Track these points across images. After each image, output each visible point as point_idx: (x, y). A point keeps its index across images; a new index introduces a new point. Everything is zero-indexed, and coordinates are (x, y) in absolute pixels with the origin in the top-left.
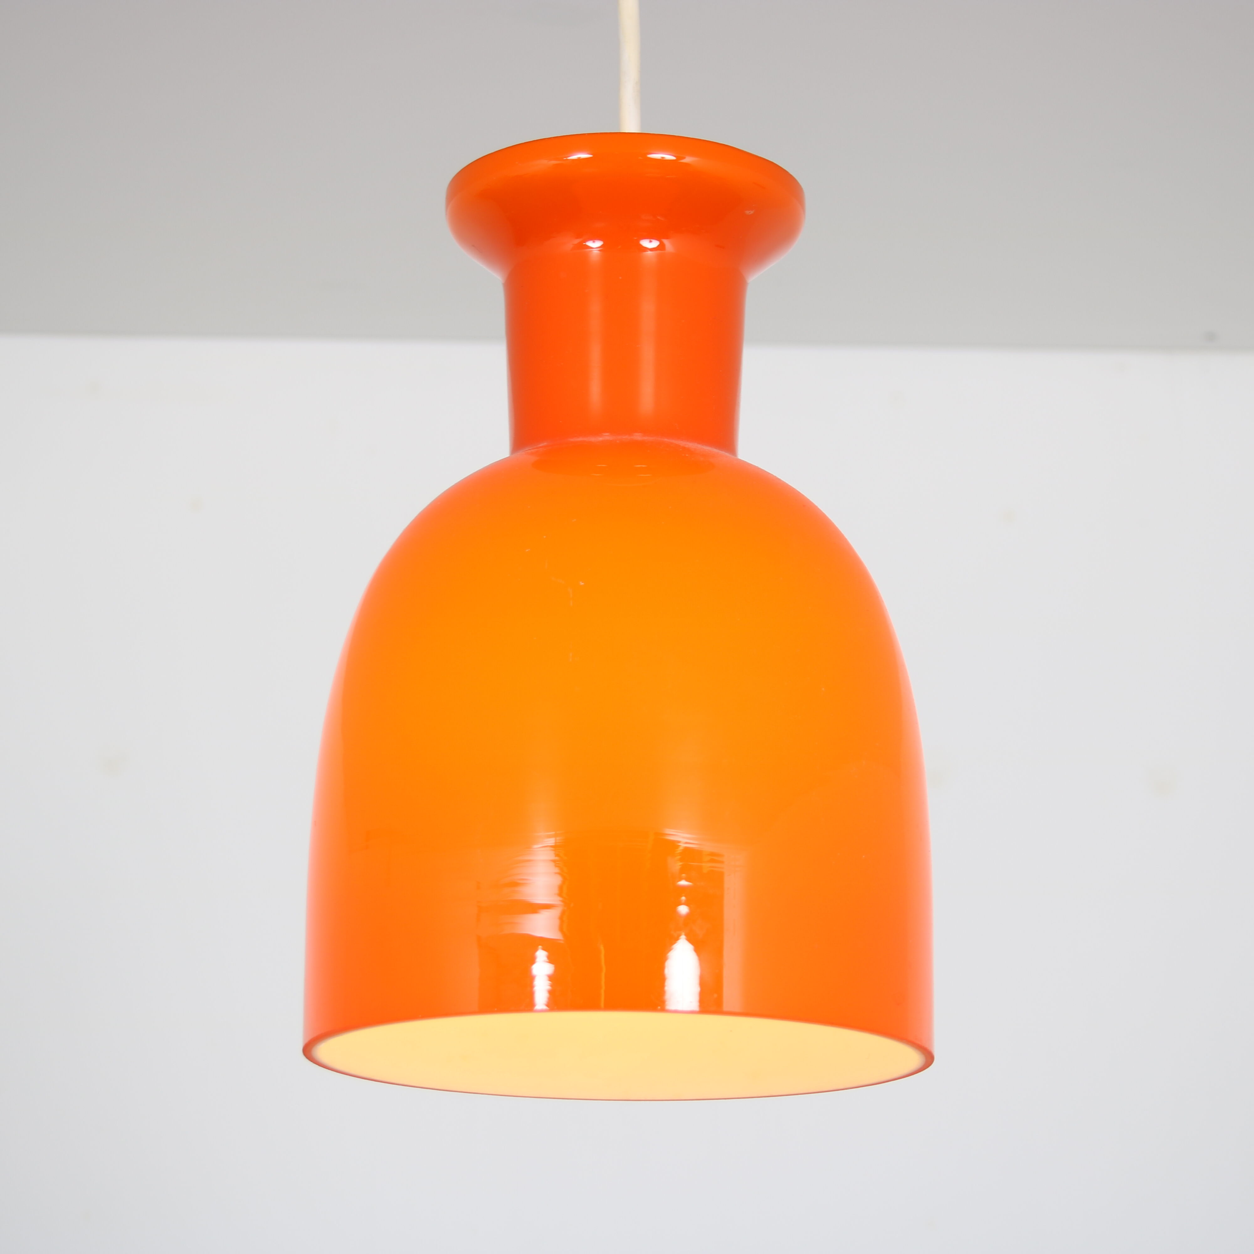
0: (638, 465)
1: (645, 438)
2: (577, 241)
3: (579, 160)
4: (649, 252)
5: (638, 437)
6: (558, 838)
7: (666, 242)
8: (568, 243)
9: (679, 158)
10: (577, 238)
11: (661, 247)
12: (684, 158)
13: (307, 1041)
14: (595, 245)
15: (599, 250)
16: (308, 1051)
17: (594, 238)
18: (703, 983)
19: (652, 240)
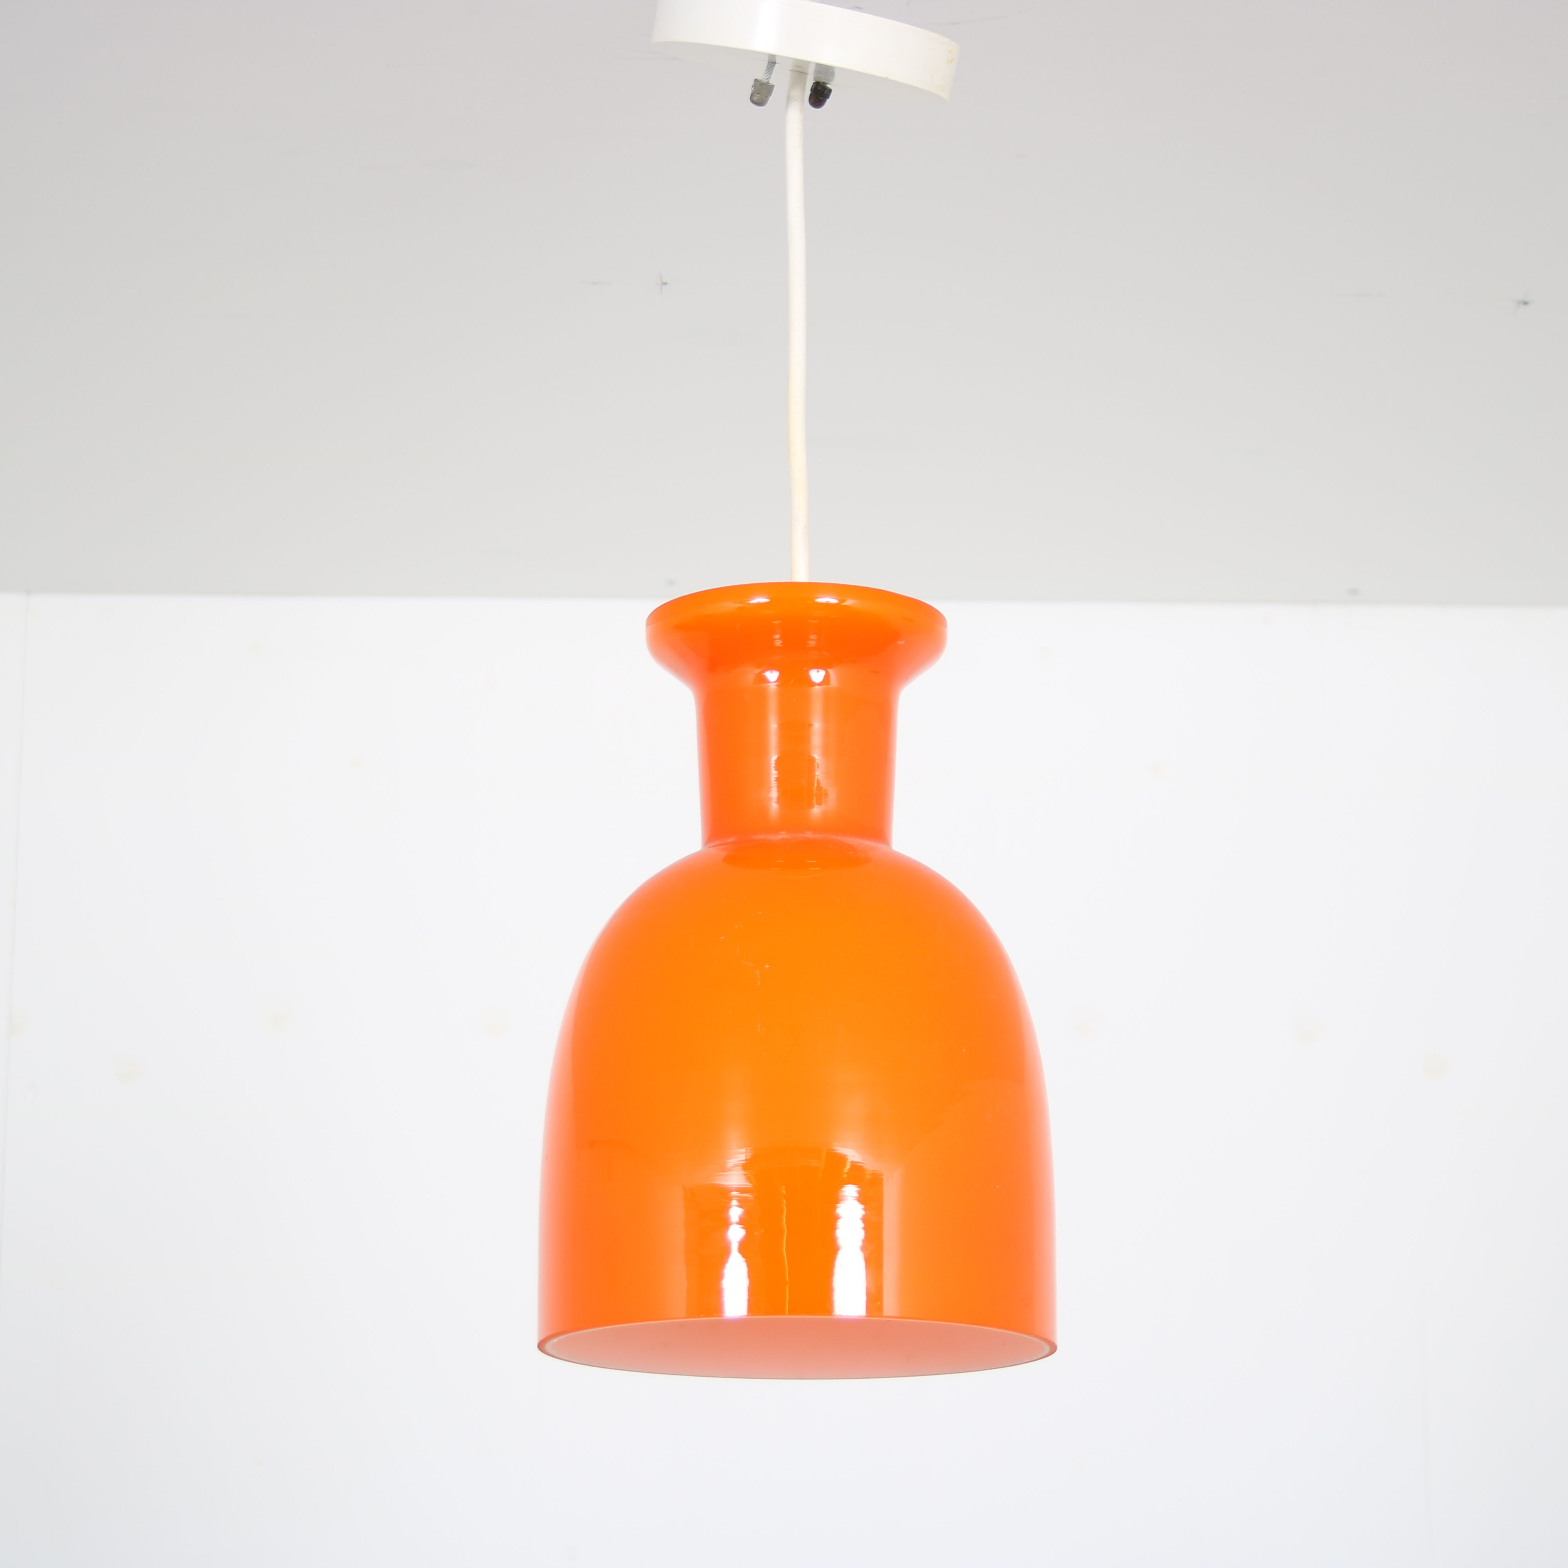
0: (809, 860)
1: (816, 836)
2: (757, 671)
3: (759, 604)
4: (817, 687)
5: (809, 835)
6: (748, 1154)
7: (831, 671)
8: (750, 674)
9: (841, 601)
10: (758, 668)
11: (827, 677)
12: (845, 601)
13: (542, 1337)
14: (772, 676)
15: (777, 686)
16: (541, 1346)
17: (772, 668)
18: (868, 1294)
19: (819, 670)
